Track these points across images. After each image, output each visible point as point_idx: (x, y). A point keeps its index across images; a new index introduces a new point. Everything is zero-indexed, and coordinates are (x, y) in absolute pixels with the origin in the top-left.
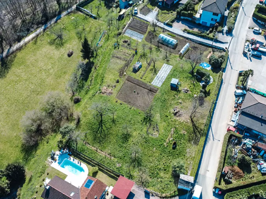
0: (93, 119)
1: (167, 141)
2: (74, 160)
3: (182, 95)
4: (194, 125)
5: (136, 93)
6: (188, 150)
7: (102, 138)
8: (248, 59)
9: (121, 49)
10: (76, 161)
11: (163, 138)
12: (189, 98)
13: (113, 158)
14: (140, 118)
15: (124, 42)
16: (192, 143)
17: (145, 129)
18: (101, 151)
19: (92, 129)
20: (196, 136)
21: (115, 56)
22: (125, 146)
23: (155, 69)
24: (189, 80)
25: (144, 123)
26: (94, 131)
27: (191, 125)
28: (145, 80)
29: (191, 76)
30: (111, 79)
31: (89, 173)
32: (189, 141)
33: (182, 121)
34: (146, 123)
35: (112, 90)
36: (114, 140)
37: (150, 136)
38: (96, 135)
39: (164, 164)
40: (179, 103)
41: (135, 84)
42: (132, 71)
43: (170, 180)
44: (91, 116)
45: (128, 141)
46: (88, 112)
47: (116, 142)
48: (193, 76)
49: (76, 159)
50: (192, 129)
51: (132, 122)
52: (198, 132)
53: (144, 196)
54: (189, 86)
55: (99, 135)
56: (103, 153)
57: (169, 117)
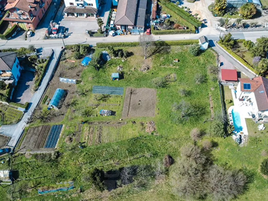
0: (187, 124)
1: (174, 67)
2: (231, 120)
3: (125, 70)
4: (153, 53)
5: (140, 102)
6: (176, 52)
7: (199, 109)
8: (70, 35)
9: (85, 139)
10: (230, 118)
11: (174, 70)
12: (127, 64)
13: (210, 95)
14: (165, 90)
15: (72, 141)
16: (169, 50)
17: (173, 83)
18: (210, 105)
19: (197, 120)
20: (162, 49)
21: (98, 141)
22: (195, 91)
23: (102, 98)
24: (106, 69)
25: (168, 86)
26: (198, 117)
27: (153, 56)
28: (120, 102)
29: (101, 69)
30: (133, 130)
31: (232, 105)
32: (168, 53)
33: (152, 63)
34: (167, 85)
35: (147, 123)
36: (195, 100)
37: (176, 79)
38: (200, 114)
39: (194, 63)
40: (136, 69)
41: (129, 107)
42: (114, 116)
43: (203, 55)
44: (185, 127)
45: (190, 91)
46: (183, 132)
47: (196, 98)
48: (101, 67)
49: (229, 119)
50: (157, 54)
51: (171, 94)
52: (160, 49)
53: (223, 66)
54: (113, 68)
55: (198, 112)
56: (211, 103)
57: (152, 72)
